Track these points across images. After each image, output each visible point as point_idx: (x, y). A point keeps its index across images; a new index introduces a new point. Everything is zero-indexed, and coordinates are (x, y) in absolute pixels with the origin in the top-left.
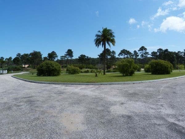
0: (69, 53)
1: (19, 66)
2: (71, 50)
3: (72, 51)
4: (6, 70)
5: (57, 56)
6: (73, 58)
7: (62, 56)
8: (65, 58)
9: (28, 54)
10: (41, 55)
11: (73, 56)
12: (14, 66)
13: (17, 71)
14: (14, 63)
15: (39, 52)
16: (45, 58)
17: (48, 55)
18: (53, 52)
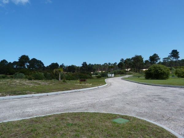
0: (173, 54)
1: (123, 70)
2: (176, 50)
3: (178, 51)
4: (113, 74)
5: (159, 59)
6: (180, 59)
7: (165, 58)
8: (168, 60)
9: (130, 59)
10: (143, 59)
11: (179, 57)
12: (119, 70)
13: (122, 75)
14: (119, 68)
15: (140, 56)
16: (147, 61)
17: (150, 58)
18: (155, 55)
